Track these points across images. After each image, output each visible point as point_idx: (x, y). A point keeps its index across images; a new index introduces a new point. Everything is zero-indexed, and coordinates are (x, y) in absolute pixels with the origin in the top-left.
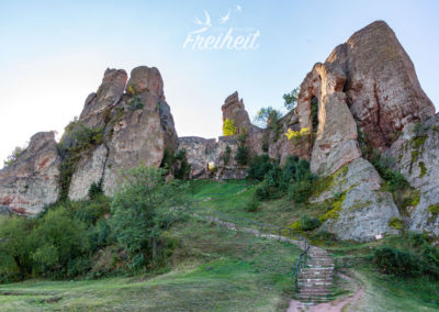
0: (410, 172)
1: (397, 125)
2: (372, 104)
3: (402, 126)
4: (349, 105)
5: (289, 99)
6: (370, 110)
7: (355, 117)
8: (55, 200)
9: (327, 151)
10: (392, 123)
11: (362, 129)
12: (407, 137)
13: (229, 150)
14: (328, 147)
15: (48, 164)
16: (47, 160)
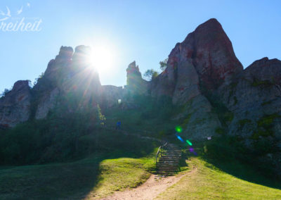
0: (228, 103)
1: (222, 76)
2: (208, 65)
3: (224, 77)
4: (195, 66)
5: (162, 64)
6: (206, 68)
7: (198, 72)
8: (27, 119)
9: (182, 91)
10: (218, 76)
11: (202, 80)
12: (227, 83)
14: (183, 89)
15: (23, 99)
16: (23, 97)
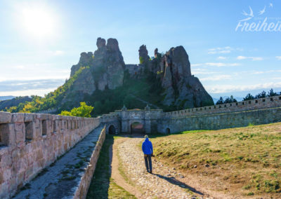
13: (141, 69)
